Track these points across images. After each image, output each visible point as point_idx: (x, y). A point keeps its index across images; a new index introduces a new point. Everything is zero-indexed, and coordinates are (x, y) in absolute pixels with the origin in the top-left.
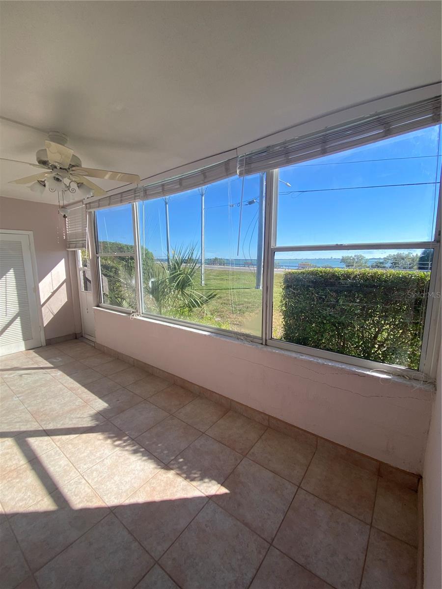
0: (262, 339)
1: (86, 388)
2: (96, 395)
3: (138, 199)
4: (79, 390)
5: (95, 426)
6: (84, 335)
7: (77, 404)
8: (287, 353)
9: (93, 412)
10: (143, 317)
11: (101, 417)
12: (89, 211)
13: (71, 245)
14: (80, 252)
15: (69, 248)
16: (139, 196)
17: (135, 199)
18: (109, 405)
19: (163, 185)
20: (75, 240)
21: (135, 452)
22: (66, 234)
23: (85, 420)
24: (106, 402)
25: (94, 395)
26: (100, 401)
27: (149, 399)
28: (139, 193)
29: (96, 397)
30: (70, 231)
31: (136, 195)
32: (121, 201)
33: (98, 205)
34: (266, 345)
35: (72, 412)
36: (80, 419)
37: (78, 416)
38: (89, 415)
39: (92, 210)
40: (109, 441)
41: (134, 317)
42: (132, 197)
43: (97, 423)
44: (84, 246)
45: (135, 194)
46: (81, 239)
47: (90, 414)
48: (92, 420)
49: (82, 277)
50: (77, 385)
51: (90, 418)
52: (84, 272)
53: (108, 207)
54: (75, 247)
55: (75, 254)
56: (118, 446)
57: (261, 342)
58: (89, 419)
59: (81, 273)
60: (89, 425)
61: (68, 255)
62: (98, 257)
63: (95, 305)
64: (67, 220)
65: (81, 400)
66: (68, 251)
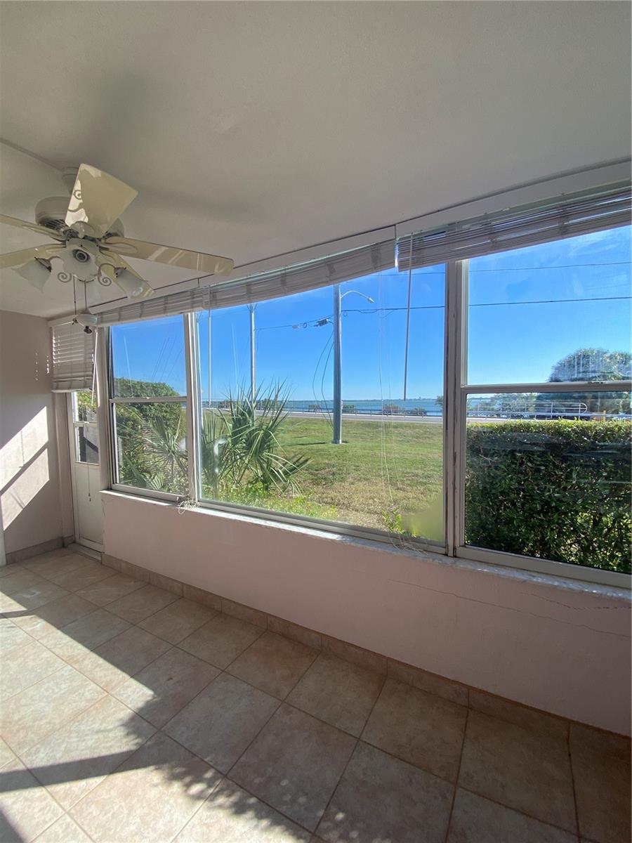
0: (446, 547)
1: (100, 655)
2: (124, 671)
3: (199, 306)
4: (87, 662)
5: (137, 750)
6: (77, 540)
7: (88, 695)
8: (503, 572)
9: (125, 713)
10: (200, 507)
11: (145, 724)
12: (99, 326)
13: (60, 383)
14: (75, 395)
15: (57, 388)
16: (201, 301)
17: (192, 306)
18: (155, 692)
19: (249, 285)
20: (69, 375)
21: (239, 809)
22: (52, 364)
23: (111, 735)
24: (147, 684)
25: (119, 672)
26: (134, 683)
27: (230, 668)
28: (201, 296)
29: (124, 675)
30: (60, 359)
31: (195, 299)
32: (165, 310)
33: (118, 318)
34: (455, 556)
35: (80, 718)
36: (100, 735)
37: (96, 726)
38: (119, 723)
39: (105, 326)
40: (177, 787)
41: (186, 508)
42: (188, 304)
43: (136, 741)
44: (87, 385)
45: (193, 298)
46: (82, 374)
47: (120, 720)
48: (128, 734)
49: (78, 438)
50: (80, 650)
51: (122, 728)
52: (81, 429)
53: (139, 319)
54: (69, 388)
55: (66, 399)
56: (199, 797)
57: (443, 551)
58: (120, 732)
59: (77, 432)
60: (125, 749)
61: (53, 400)
62: (112, 404)
63: (103, 487)
64: (54, 341)
65: (93, 686)
66: (54, 393)
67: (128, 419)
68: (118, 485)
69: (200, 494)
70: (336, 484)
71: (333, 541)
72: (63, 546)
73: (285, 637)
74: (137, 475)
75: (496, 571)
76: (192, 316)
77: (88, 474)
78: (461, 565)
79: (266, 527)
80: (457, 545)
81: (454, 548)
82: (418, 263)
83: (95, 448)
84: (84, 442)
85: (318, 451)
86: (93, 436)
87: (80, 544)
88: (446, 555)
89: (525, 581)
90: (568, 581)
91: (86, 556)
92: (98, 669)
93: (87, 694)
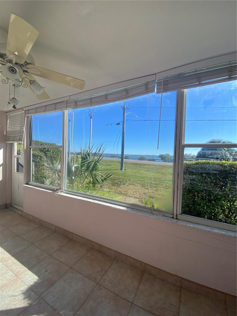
0: (173, 214)
1: (16, 258)
4: (9, 261)
5: (28, 307)
6: (13, 205)
9: (24, 287)
10: (65, 193)
11: (33, 293)
12: (27, 115)
13: (9, 139)
14: (16, 144)
15: (8, 141)
16: (70, 105)
17: (67, 107)
19: (91, 99)
20: (13, 135)
22: (7, 131)
23: (17, 298)
24: (36, 273)
25: (24, 267)
26: (30, 273)
27: (74, 266)
29: (26, 268)
30: (10, 129)
34: (177, 219)
35: (3, 289)
36: (12, 298)
37: (10, 293)
38: (21, 292)
39: (30, 115)
41: (59, 193)
43: (29, 302)
44: (20, 140)
46: (19, 135)
47: (22, 291)
48: (25, 298)
49: (16, 162)
50: (7, 255)
51: (22, 295)
52: (18, 158)
54: (13, 141)
55: (12, 146)
58: (22, 297)
59: (16, 160)
60: (22, 306)
61: (6, 146)
62: (31, 148)
63: (24, 183)
64: (8, 121)
65: (11, 273)
66: (7, 143)
67: (38, 156)
68: (31, 182)
69: (66, 187)
70: (121, 186)
71: (123, 210)
72: (6, 208)
73: (99, 251)
74: (40, 179)
75: (196, 226)
76: (66, 112)
77: (19, 177)
78: (180, 223)
79: (94, 203)
80: (178, 214)
81: (177, 215)
82: (165, 90)
83: (22, 166)
84: (18, 164)
85: (114, 173)
86: (22, 161)
87: (14, 207)
88: (173, 218)
89: (209, 231)
90: (229, 232)
91: (16, 212)
92: (14, 265)
93: (8, 277)
